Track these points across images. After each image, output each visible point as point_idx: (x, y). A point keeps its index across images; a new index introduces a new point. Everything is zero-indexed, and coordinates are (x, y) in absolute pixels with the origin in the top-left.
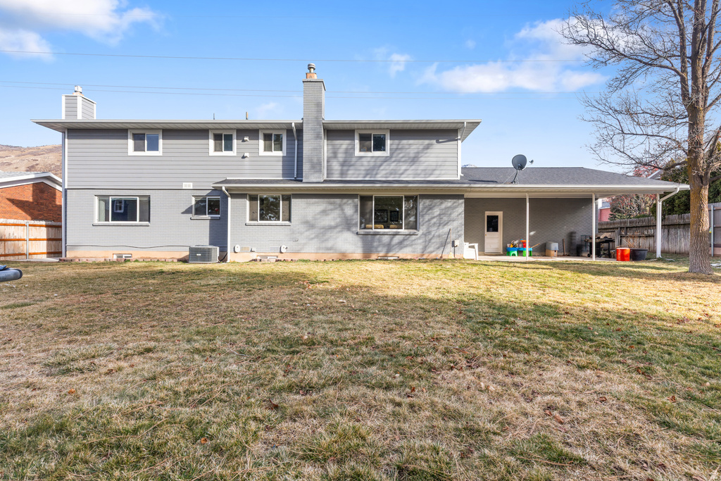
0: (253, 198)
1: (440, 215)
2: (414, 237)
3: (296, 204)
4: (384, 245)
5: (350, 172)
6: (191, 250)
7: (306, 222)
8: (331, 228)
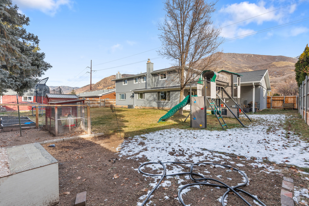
0: (139, 93)
1: (175, 96)
2: (169, 103)
3: (145, 94)
4: (162, 105)
5: (158, 85)
6: (128, 106)
7: (147, 99)
8: (152, 101)
